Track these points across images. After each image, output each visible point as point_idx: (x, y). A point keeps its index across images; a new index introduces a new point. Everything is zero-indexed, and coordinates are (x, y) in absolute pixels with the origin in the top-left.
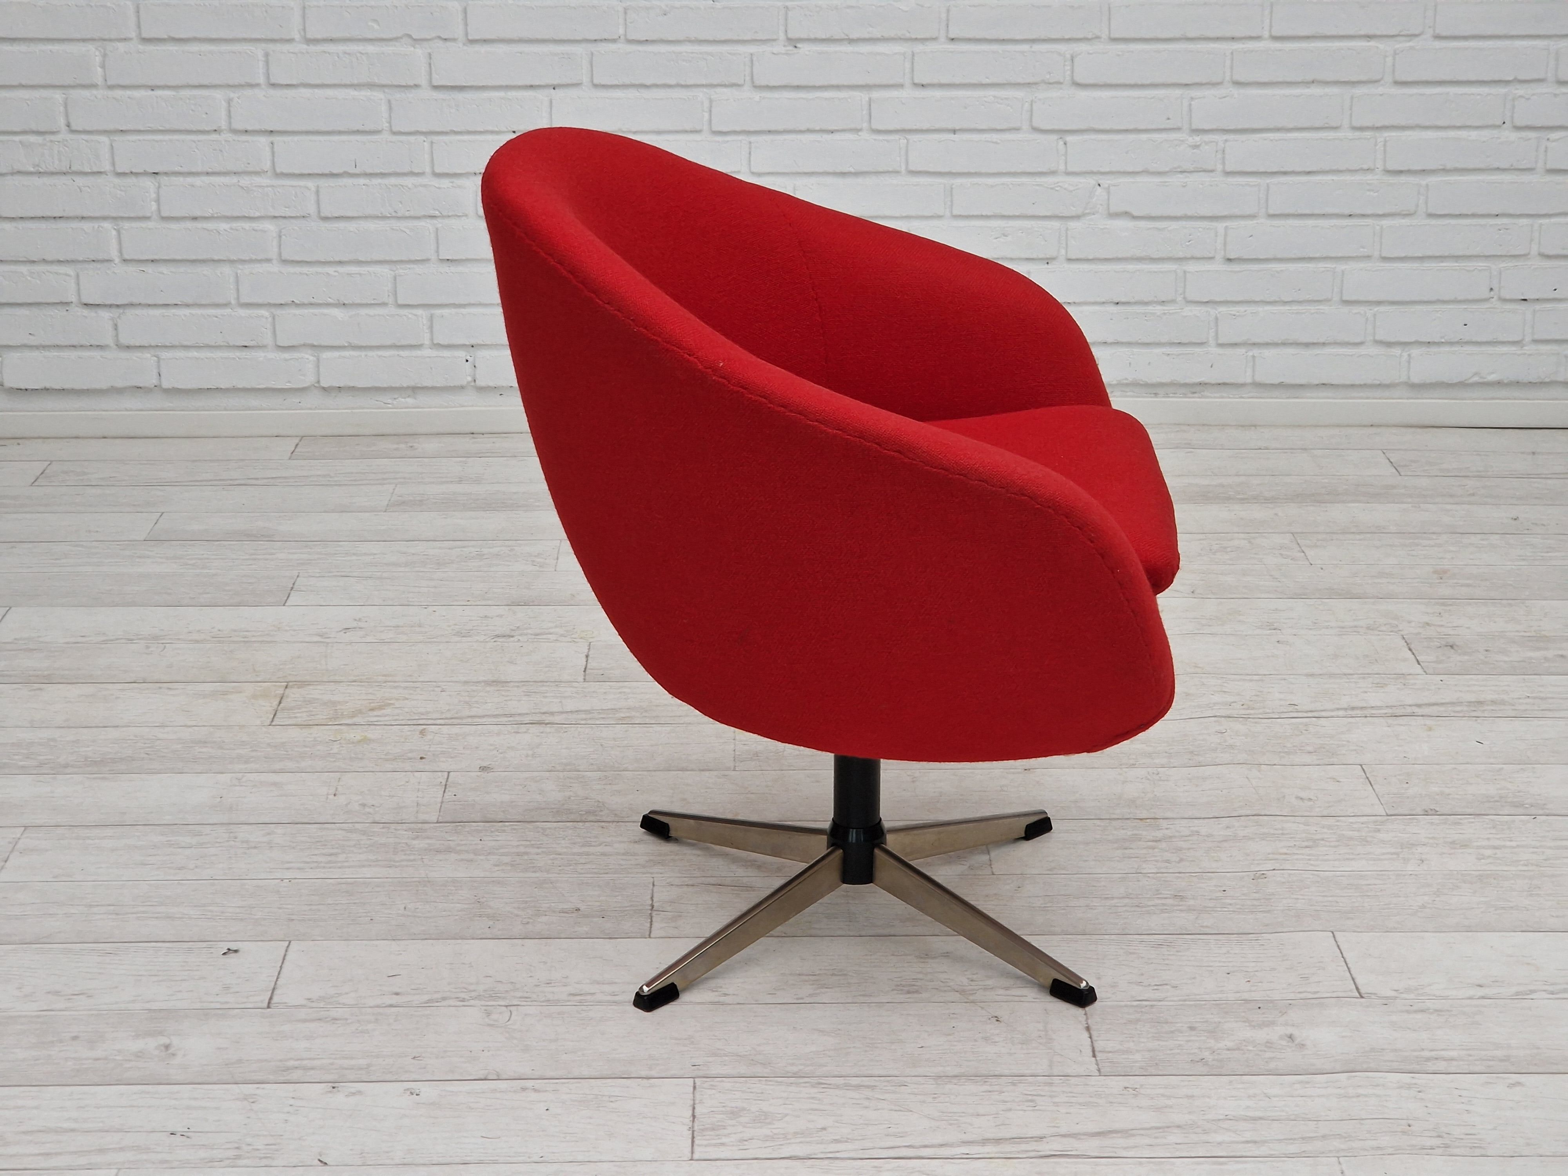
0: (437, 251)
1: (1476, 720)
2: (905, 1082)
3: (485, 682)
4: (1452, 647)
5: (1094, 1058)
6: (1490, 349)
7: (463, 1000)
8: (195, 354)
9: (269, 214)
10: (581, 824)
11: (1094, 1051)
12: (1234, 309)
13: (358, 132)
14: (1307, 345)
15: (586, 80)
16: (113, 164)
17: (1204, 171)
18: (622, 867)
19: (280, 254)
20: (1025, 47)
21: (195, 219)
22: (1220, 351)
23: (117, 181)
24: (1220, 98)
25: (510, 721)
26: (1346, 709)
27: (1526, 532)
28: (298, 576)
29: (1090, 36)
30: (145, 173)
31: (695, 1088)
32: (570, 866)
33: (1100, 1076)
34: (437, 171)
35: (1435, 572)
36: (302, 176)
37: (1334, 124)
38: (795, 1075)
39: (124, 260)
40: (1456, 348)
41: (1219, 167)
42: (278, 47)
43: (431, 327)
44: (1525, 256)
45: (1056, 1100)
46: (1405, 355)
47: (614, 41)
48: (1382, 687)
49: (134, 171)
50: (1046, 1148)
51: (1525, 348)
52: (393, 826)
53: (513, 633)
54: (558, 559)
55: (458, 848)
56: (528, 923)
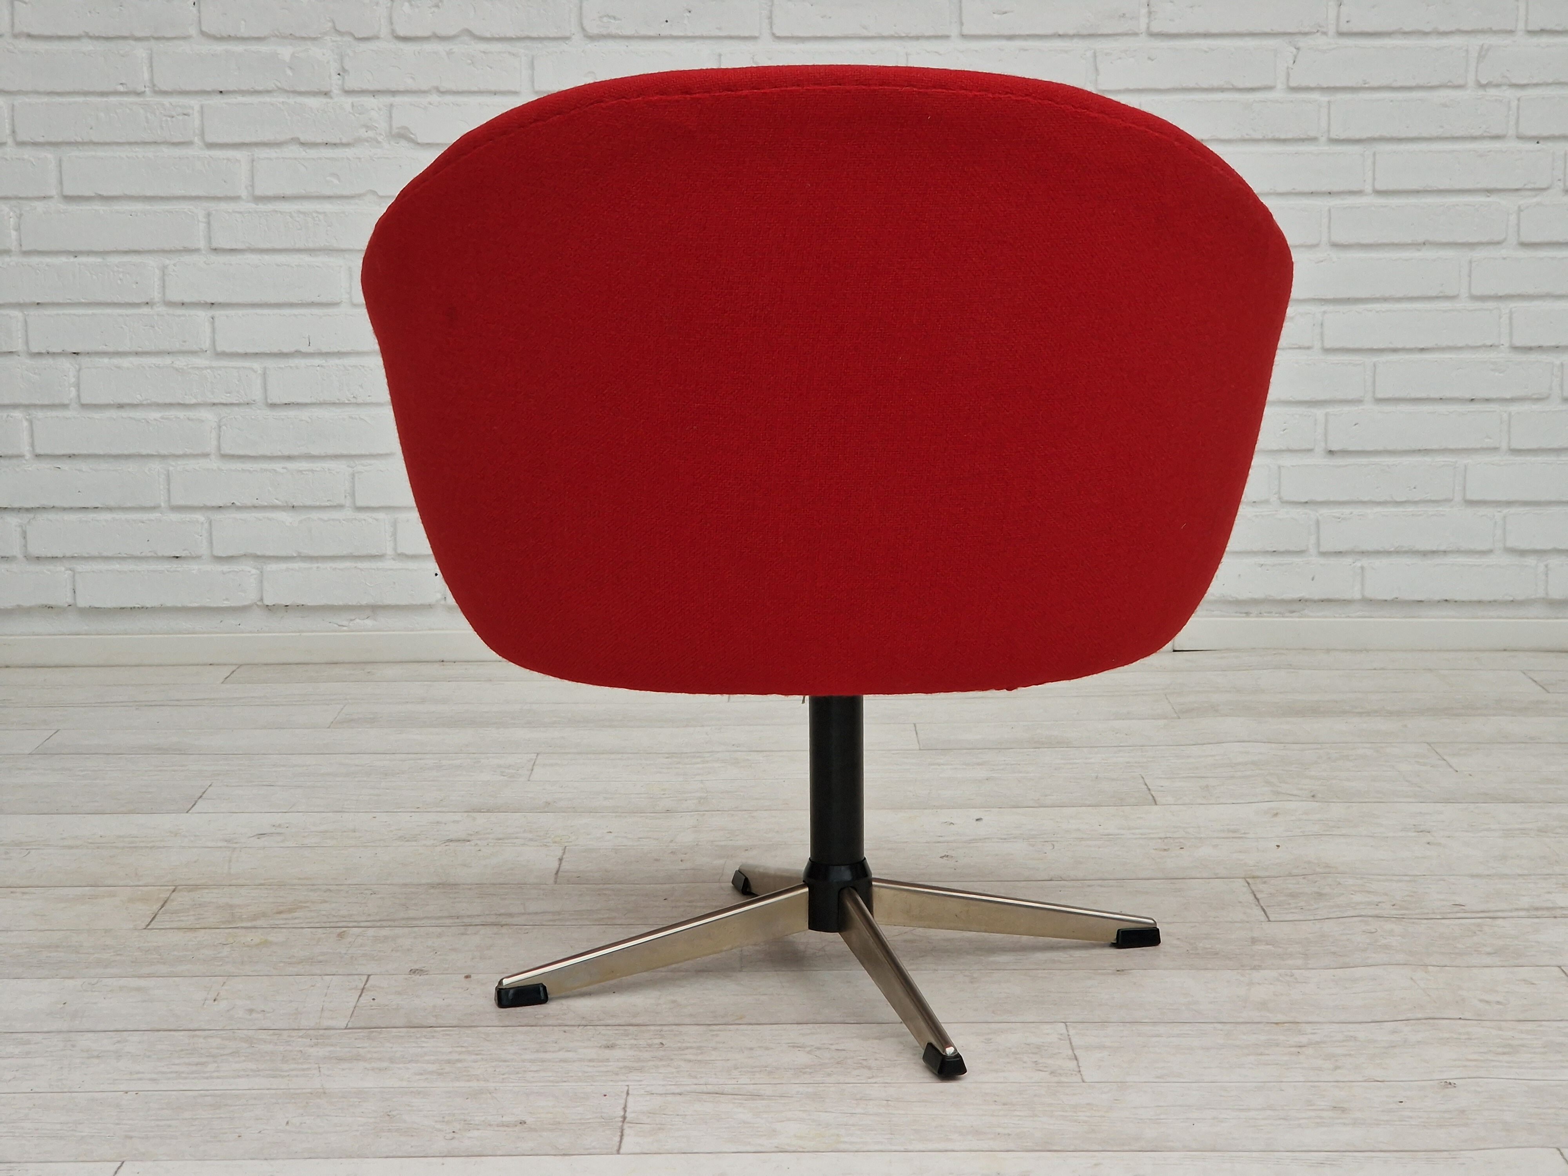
3: (428, 884)
8: (116, 566)
9: (209, 401)
12: (1336, 511)
13: (313, 304)
14: (1425, 554)
16: (27, 343)
18: (587, 1074)
19: (219, 448)
21: (121, 406)
22: (1322, 560)
23: (29, 362)
25: (455, 923)
26: (1527, 910)
28: (210, 786)
30: (63, 354)
32: (518, 1073)
36: (246, 355)
37: (1449, 293)
39: (36, 456)
41: (1317, 345)
42: (223, 206)
43: (394, 535)
46: (1542, 565)
49: (51, 350)
52: (286, 1033)
53: (470, 838)
54: (532, 770)
55: (369, 1056)
56: (453, 1138)
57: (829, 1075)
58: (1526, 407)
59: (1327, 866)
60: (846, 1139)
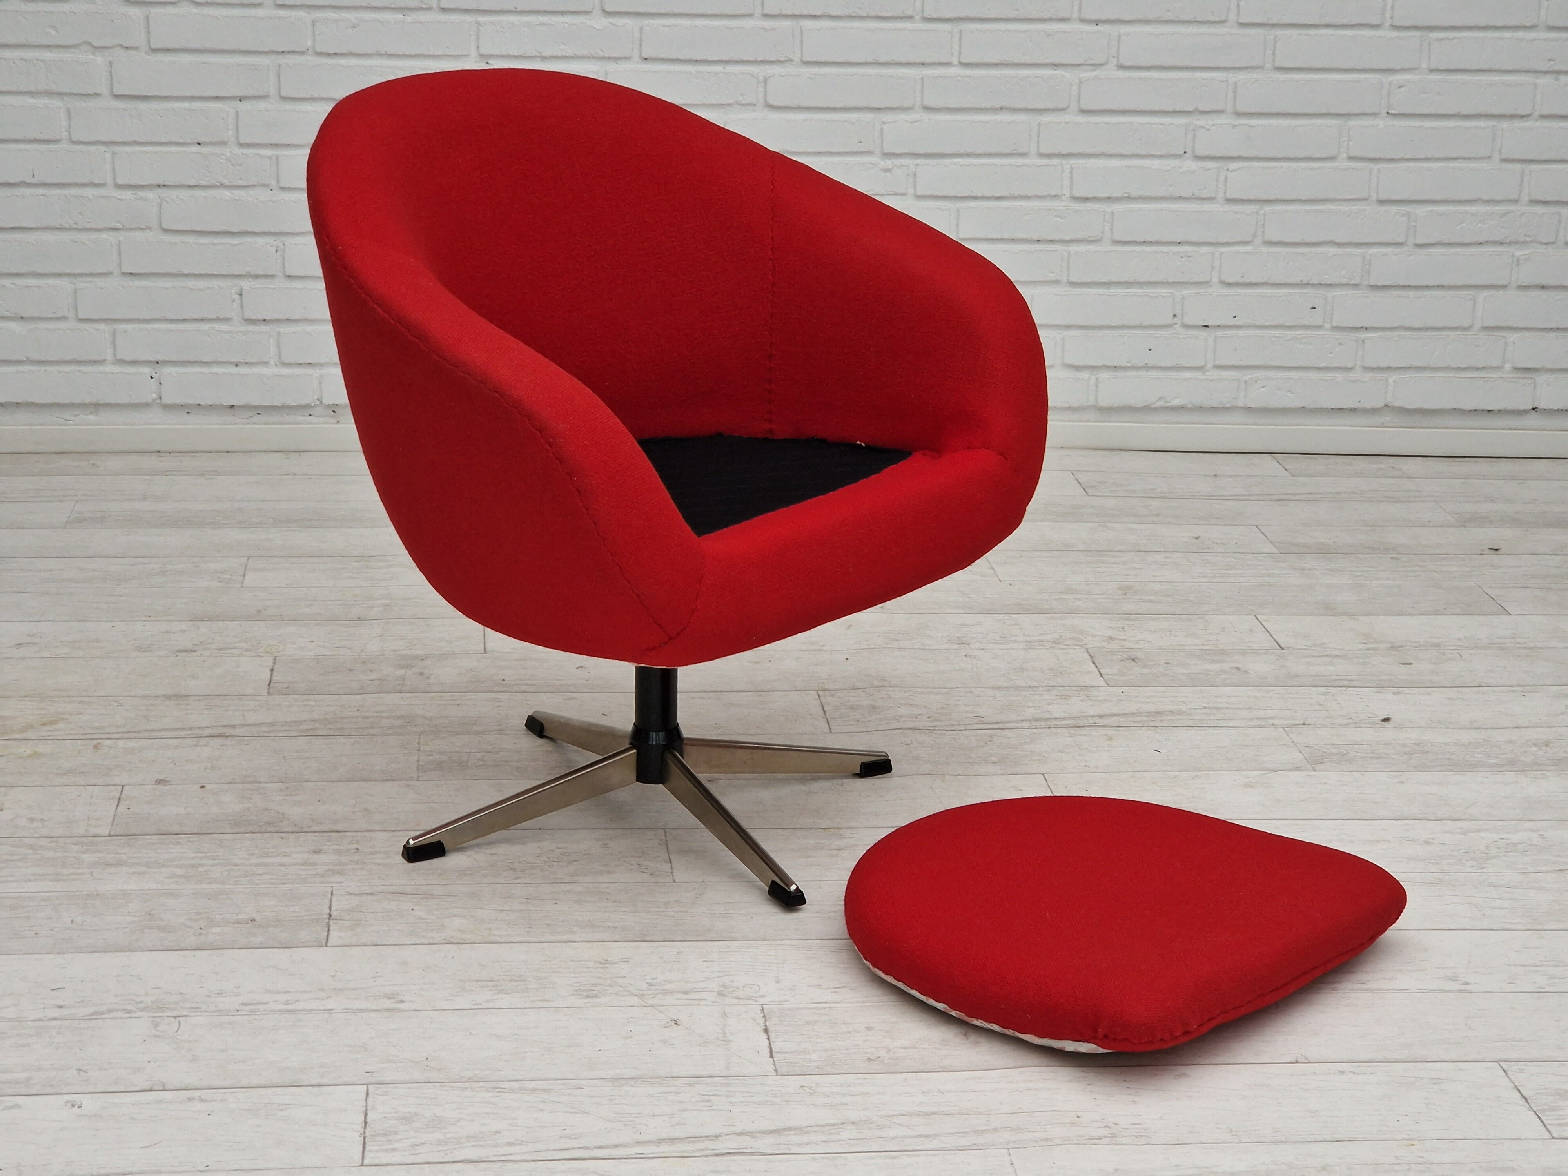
0: (120, 265)
1: (1154, 730)
2: (583, 1085)
3: (164, 696)
4: (1134, 660)
5: (772, 1059)
6: (1173, 374)
7: (129, 1012)
10: (259, 835)
11: (771, 1052)
13: (36, 141)
15: (273, 92)
17: (896, 194)
18: (300, 878)
20: (718, 68)
24: (911, 123)
25: (189, 735)
26: (1030, 721)
27: (1207, 550)
29: (782, 59)
31: (367, 1094)
32: (247, 877)
33: (777, 1075)
34: (120, 181)
35: (1119, 588)
37: (1021, 151)
38: (470, 1080)
40: (1142, 373)
41: (911, 191)
43: (114, 343)
44: (1206, 283)
45: (732, 1100)
46: (1093, 378)
47: (302, 53)
48: (1066, 699)
50: (721, 1146)
51: (1207, 373)
52: (62, 840)
53: (196, 648)
54: (244, 575)
55: (130, 861)
56: (200, 934)
57: (485, 876)
58: (1082, 248)
59: (883, 680)
60: (497, 933)
